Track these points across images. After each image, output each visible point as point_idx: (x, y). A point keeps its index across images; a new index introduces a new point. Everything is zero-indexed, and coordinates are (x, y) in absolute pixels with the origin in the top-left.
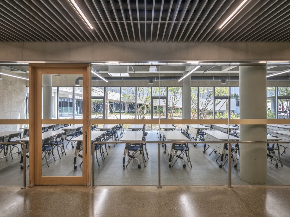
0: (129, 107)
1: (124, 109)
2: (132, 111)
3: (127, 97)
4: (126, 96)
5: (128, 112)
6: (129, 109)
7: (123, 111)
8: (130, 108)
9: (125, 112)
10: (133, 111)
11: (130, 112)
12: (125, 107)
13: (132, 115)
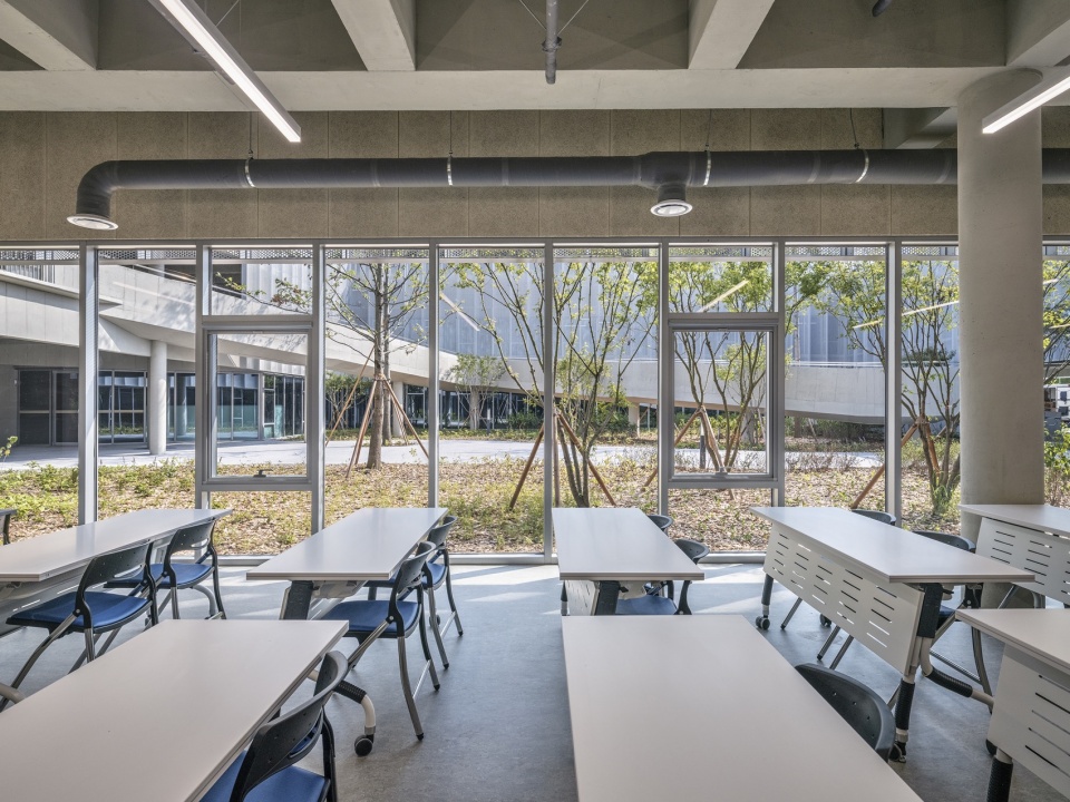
0: (485, 405)
1: (466, 415)
2: (496, 423)
3: (476, 367)
4: (473, 363)
5: (482, 425)
6: (484, 414)
7: (462, 424)
8: (489, 411)
9: (468, 427)
10: (499, 421)
11: (488, 425)
12: (467, 406)
13: (499, 440)
